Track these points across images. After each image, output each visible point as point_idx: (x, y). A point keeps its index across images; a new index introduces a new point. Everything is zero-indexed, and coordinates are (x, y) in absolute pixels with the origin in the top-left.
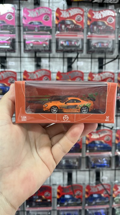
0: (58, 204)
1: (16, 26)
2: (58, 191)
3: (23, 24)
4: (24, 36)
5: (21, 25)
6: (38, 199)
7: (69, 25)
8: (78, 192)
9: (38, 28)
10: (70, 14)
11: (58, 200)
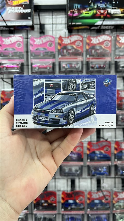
0: (62, 208)
1: (24, 52)
2: (63, 196)
3: (31, 51)
4: (31, 60)
5: (29, 51)
6: (45, 203)
7: (70, 50)
8: (81, 198)
9: (43, 53)
10: (70, 40)
11: (63, 204)
